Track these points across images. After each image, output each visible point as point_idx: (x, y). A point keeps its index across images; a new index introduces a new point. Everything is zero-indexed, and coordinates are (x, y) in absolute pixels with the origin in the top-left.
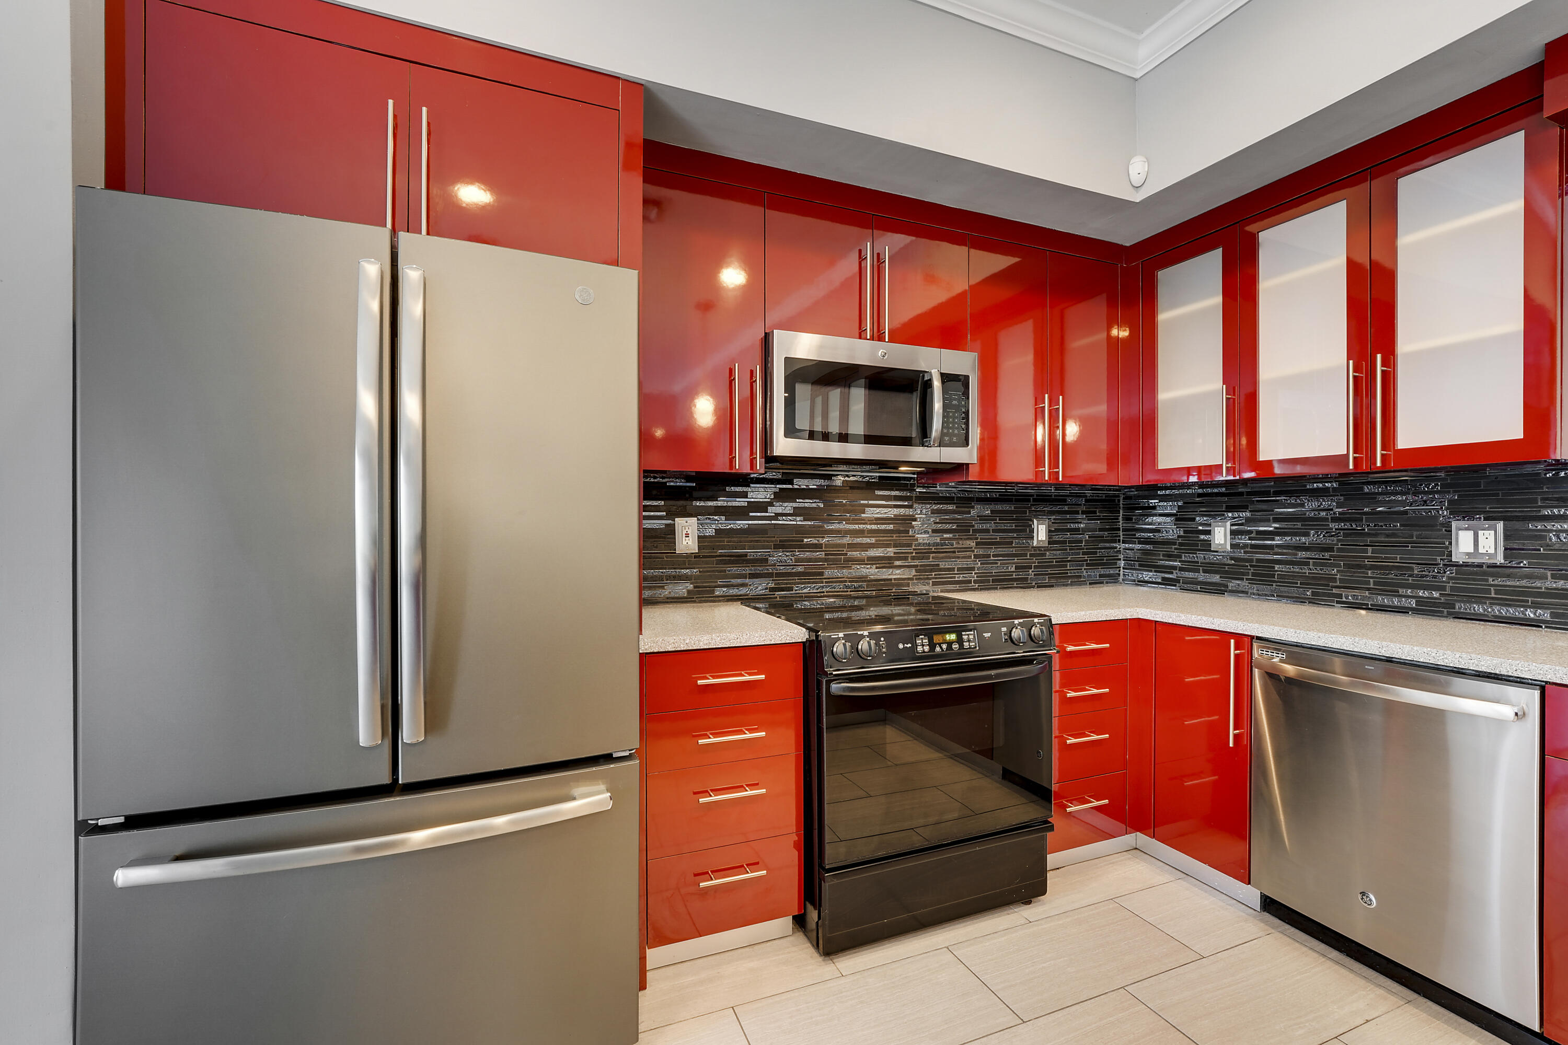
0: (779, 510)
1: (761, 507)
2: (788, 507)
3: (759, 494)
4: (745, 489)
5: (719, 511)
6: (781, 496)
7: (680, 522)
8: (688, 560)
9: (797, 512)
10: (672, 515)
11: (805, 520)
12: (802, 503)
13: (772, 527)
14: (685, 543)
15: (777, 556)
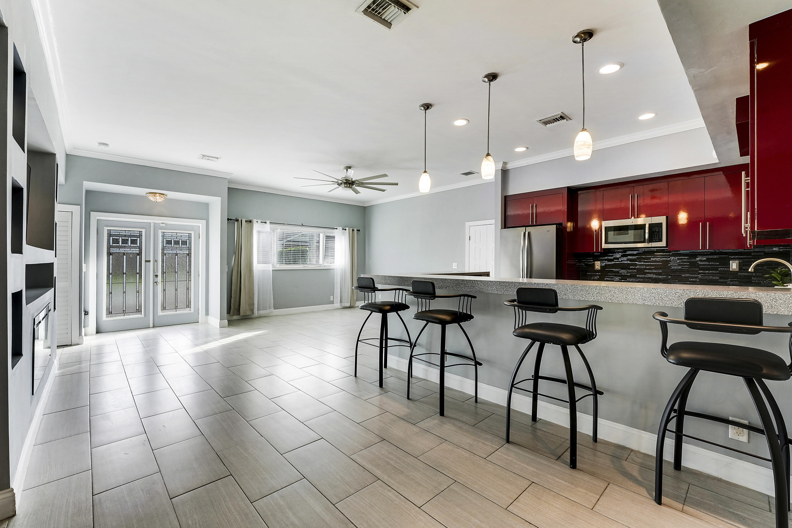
0: (623, 259)
1: (618, 259)
2: (625, 258)
3: (618, 256)
4: (613, 254)
5: (606, 260)
6: (623, 256)
7: (596, 262)
8: (598, 271)
9: (628, 260)
10: (594, 261)
11: (630, 262)
12: (629, 257)
13: (621, 264)
14: (597, 267)
15: (622, 271)
